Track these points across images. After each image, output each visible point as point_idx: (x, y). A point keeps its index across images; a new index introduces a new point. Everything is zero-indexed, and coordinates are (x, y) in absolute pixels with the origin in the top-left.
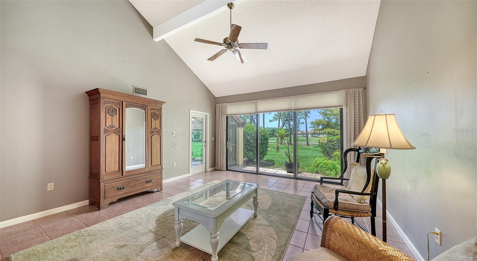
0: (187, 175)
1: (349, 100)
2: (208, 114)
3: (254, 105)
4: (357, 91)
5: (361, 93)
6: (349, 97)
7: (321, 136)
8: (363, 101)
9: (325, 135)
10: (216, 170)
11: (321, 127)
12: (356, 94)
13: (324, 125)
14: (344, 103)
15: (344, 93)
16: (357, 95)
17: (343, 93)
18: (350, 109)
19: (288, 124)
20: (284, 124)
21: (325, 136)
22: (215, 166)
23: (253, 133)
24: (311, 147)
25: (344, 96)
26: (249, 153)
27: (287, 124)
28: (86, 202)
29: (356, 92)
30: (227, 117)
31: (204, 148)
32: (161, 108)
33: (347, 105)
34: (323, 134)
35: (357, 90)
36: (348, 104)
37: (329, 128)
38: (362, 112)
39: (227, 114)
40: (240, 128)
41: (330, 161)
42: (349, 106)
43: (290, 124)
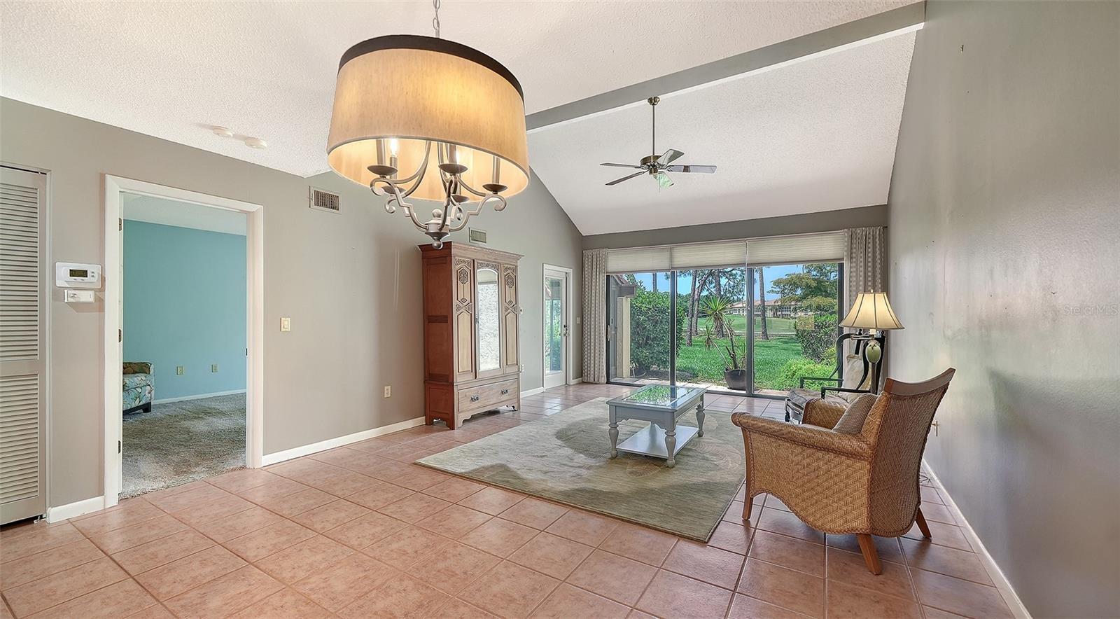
0: (541, 390)
1: (855, 248)
2: (570, 271)
3: (667, 254)
4: (871, 233)
5: (878, 236)
6: (856, 244)
7: (799, 313)
8: (881, 251)
9: (811, 311)
10: (583, 383)
11: (799, 292)
12: (869, 238)
13: (808, 286)
14: (845, 253)
15: (846, 235)
16: (871, 240)
17: (844, 235)
18: (857, 265)
19: (714, 285)
20: (704, 283)
21: (810, 313)
22: (583, 375)
23: (650, 309)
24: (774, 343)
25: (846, 242)
26: (642, 352)
27: (711, 283)
28: (421, 420)
29: (869, 233)
30: (608, 277)
31: (564, 338)
32: (517, 267)
33: (851, 258)
34: (805, 309)
35: (870, 230)
36: (854, 255)
37: (821, 295)
38: (878, 271)
39: (609, 270)
40: (624, 298)
41: (819, 366)
42: (854, 260)
43: (720, 285)
